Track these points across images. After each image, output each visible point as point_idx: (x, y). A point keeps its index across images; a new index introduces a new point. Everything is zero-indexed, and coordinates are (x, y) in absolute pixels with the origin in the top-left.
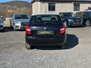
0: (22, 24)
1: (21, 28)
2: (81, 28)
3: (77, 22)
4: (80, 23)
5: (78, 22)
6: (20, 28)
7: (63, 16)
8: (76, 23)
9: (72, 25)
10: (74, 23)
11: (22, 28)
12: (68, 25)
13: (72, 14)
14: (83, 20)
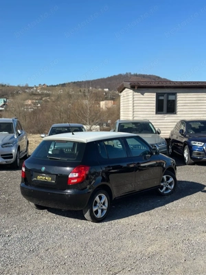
9: (204, 157)
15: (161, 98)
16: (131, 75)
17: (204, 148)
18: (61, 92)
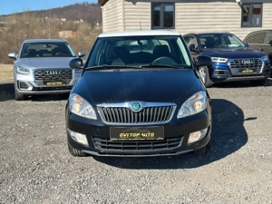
0: (39, 75)
1: (34, 89)
2: (259, 88)
3: (244, 67)
4: (254, 70)
5: (247, 66)
6: (30, 88)
7: (196, 45)
8: (241, 71)
9: (227, 76)
10: (234, 71)
11: (38, 89)
12: (211, 78)
13: (230, 38)
14: (266, 58)
15: (158, 9)
16: (89, 5)
17: (229, 64)
18: (14, 22)
